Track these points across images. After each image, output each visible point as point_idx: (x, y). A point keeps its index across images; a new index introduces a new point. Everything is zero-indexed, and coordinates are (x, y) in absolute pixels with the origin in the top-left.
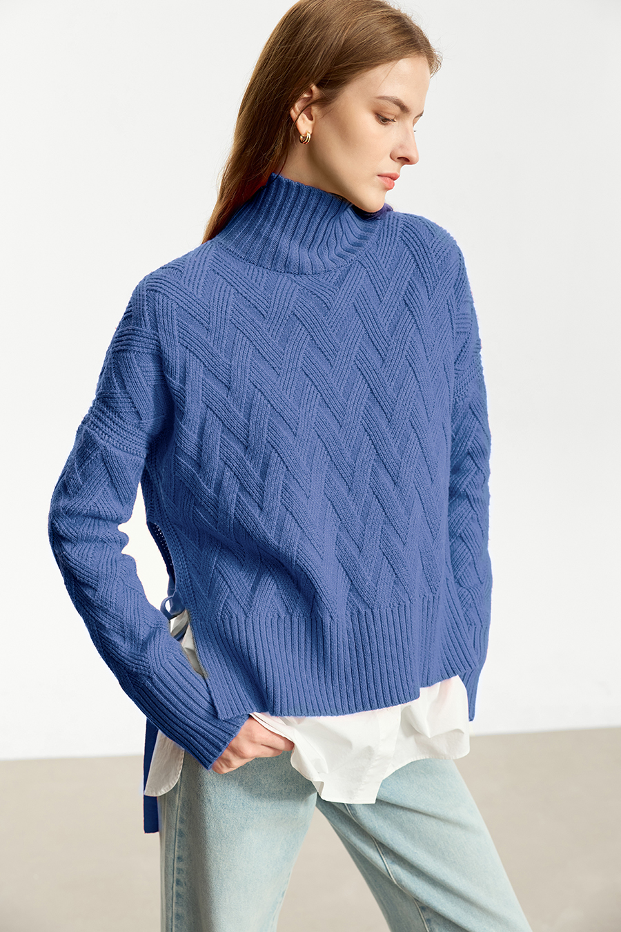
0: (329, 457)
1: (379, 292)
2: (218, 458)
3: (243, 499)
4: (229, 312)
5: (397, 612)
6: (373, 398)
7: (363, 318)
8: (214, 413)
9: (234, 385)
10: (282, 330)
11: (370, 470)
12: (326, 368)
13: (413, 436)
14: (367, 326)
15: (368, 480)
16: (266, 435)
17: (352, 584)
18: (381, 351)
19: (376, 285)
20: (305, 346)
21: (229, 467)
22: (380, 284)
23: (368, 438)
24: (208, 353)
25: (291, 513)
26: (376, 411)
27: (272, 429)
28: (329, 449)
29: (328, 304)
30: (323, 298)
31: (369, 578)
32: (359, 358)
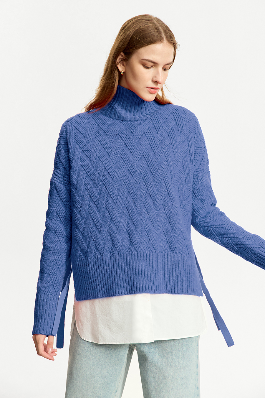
0: (127, 190)
1: (157, 130)
2: (83, 187)
3: (91, 204)
4: (93, 132)
5: (149, 255)
6: (148, 168)
7: (149, 139)
8: (84, 169)
9: (92, 158)
10: (113, 140)
11: (144, 196)
12: (130, 155)
13: (164, 185)
14: (150, 142)
15: (143, 200)
16: (101, 179)
17: (131, 241)
18: (154, 151)
19: (156, 128)
20: (122, 147)
21: (87, 190)
22: (158, 127)
23: (145, 184)
24: (84, 146)
25: (108, 210)
26: (149, 173)
27: (104, 176)
28: (127, 186)
29: (133, 132)
30: (131, 129)
31: (138, 239)
32: (145, 153)
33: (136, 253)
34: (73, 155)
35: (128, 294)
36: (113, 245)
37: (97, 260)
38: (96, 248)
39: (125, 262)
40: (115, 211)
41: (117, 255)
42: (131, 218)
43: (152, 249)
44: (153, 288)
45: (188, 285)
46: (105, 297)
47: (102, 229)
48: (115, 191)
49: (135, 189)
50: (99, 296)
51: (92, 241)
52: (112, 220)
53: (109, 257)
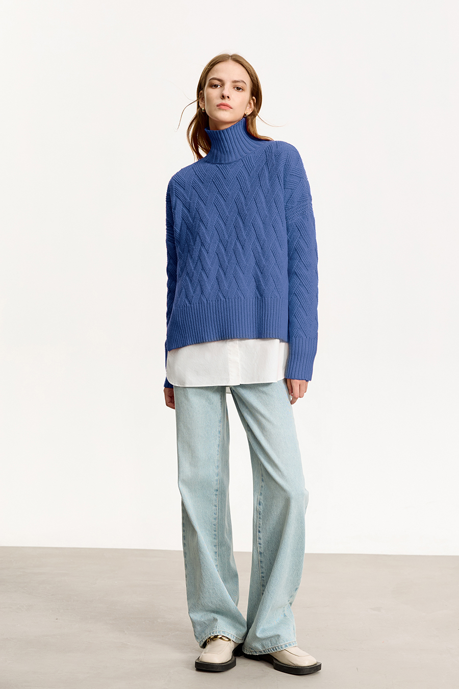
0: (219, 238)
4: (191, 182)
7: (240, 183)
8: (185, 222)
9: (191, 210)
17: (220, 288)
18: (245, 195)
19: (248, 169)
22: (250, 168)
24: (184, 198)
25: (200, 259)
28: (219, 234)
29: (225, 177)
30: (224, 174)
31: (226, 286)
33: (224, 300)
34: (175, 209)
35: (217, 340)
36: (202, 292)
37: (185, 308)
38: (187, 297)
39: (214, 309)
40: (207, 259)
41: (205, 302)
42: (221, 266)
43: (240, 295)
44: (241, 335)
45: (279, 329)
46: (195, 344)
47: (194, 278)
48: (208, 239)
49: (227, 236)
50: (189, 344)
51: (184, 290)
52: (203, 269)
53: (198, 305)
